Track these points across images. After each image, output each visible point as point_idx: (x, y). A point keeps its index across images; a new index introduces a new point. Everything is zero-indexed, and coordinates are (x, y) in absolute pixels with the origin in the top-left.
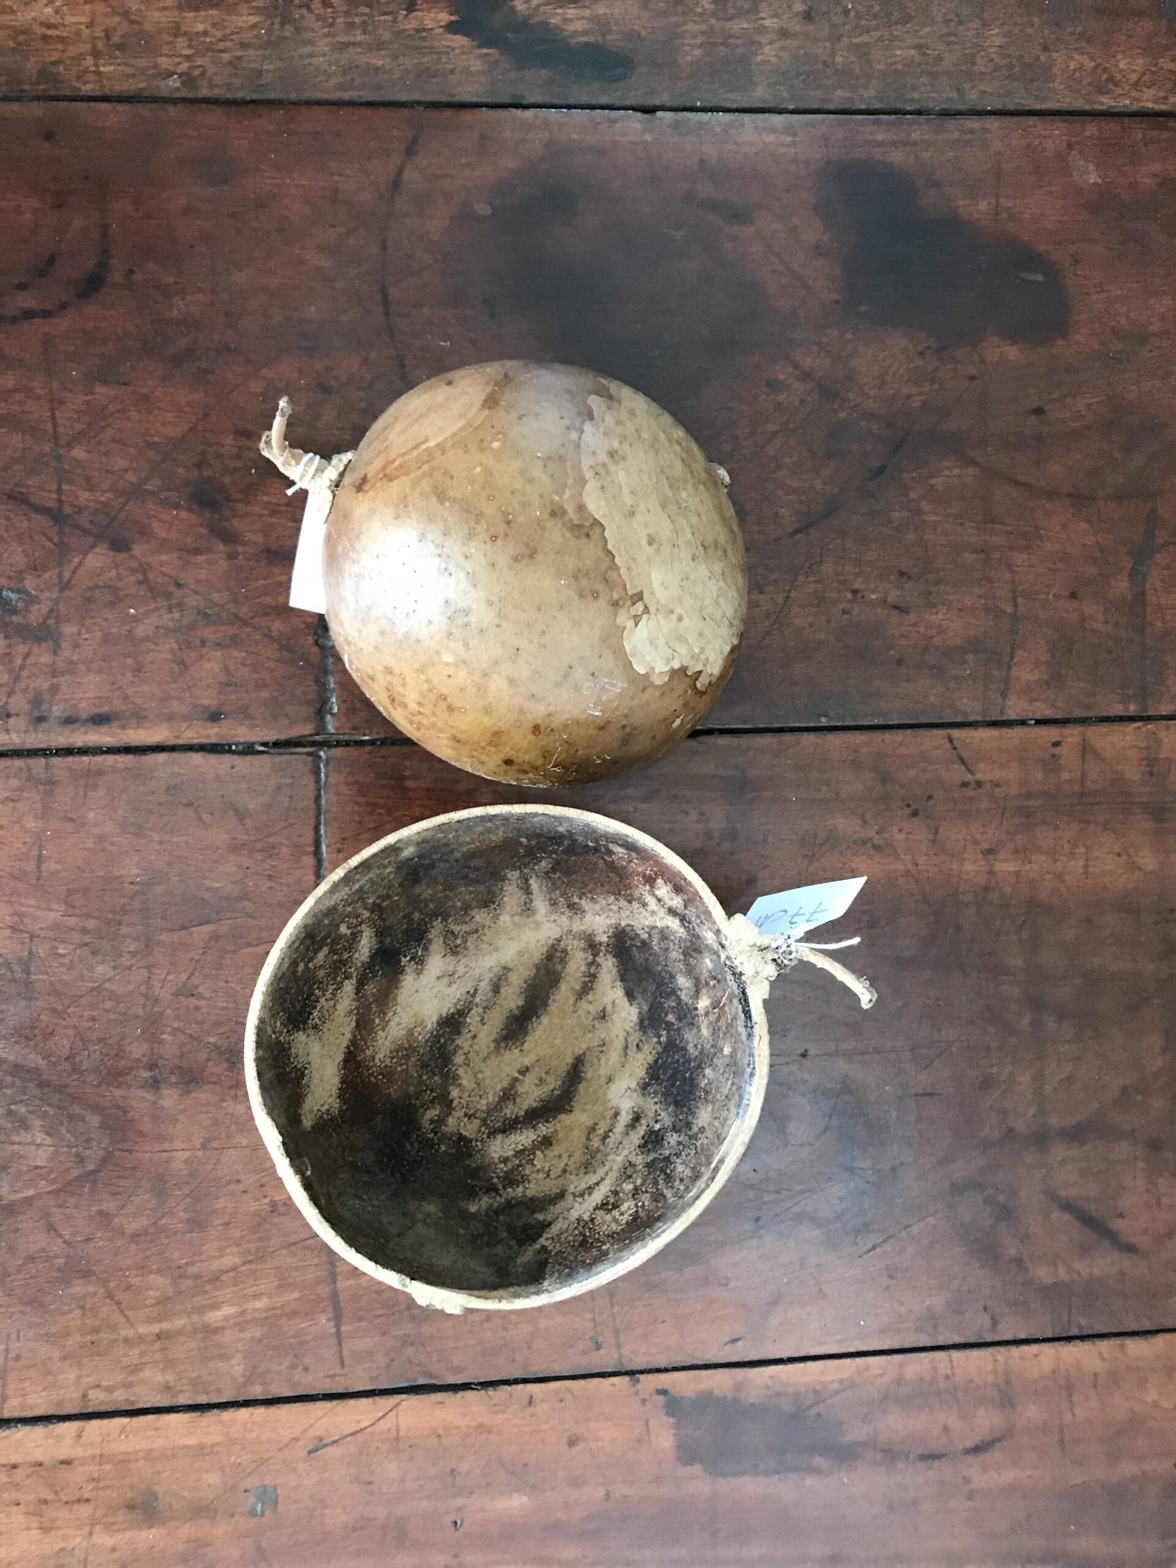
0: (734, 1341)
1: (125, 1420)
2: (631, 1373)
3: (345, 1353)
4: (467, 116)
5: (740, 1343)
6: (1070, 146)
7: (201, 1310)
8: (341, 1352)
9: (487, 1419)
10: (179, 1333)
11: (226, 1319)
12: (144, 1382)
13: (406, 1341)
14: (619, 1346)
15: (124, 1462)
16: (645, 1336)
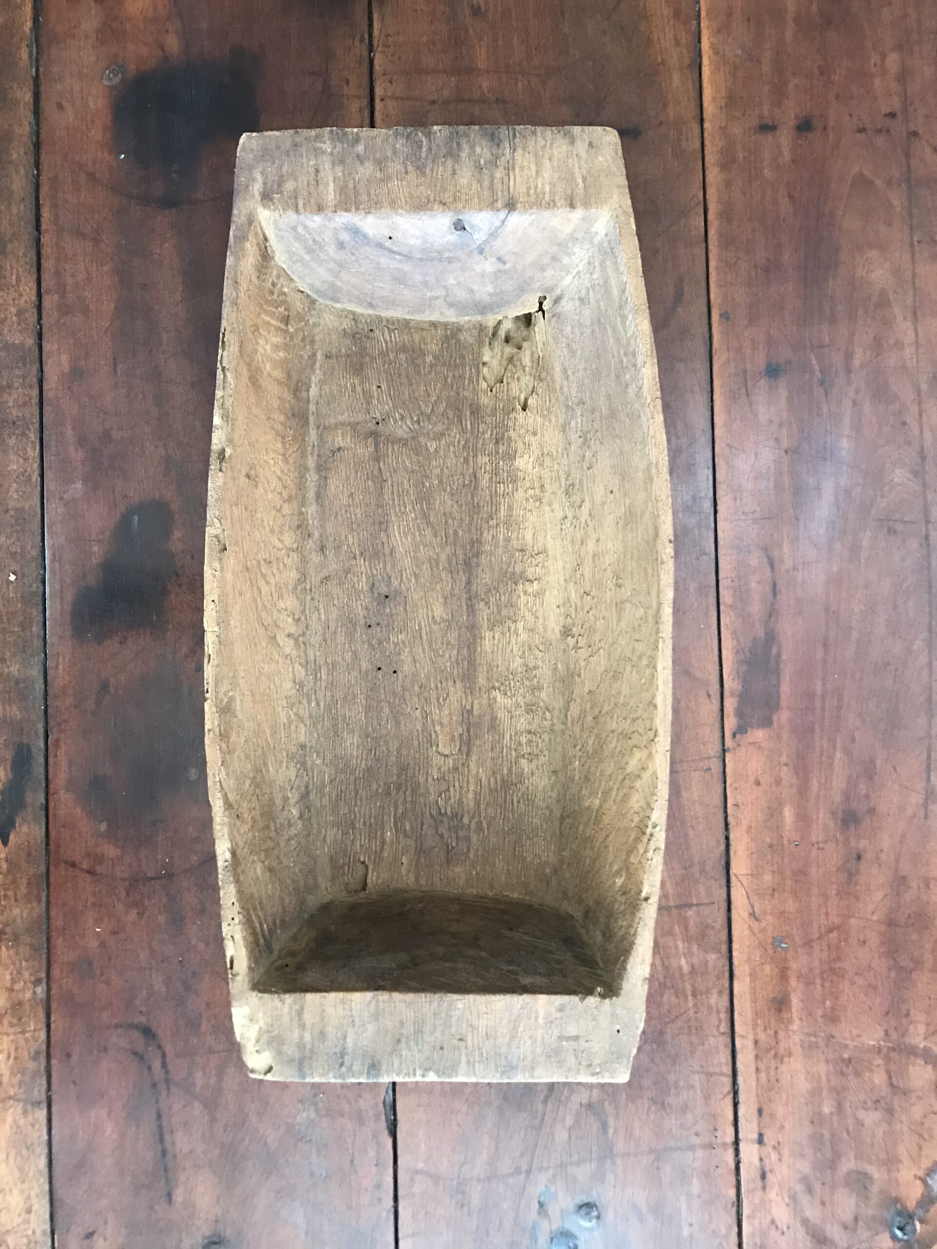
0: (709, 696)
1: (736, 1013)
2: (724, 751)
3: (707, 901)
4: (53, 833)
5: (711, 693)
6: (61, 498)
7: (682, 975)
8: (706, 904)
9: (744, 827)
10: (693, 986)
11: (687, 963)
12: (717, 1003)
13: (702, 870)
14: (710, 758)
15: (757, 1014)
16: (704, 744)
